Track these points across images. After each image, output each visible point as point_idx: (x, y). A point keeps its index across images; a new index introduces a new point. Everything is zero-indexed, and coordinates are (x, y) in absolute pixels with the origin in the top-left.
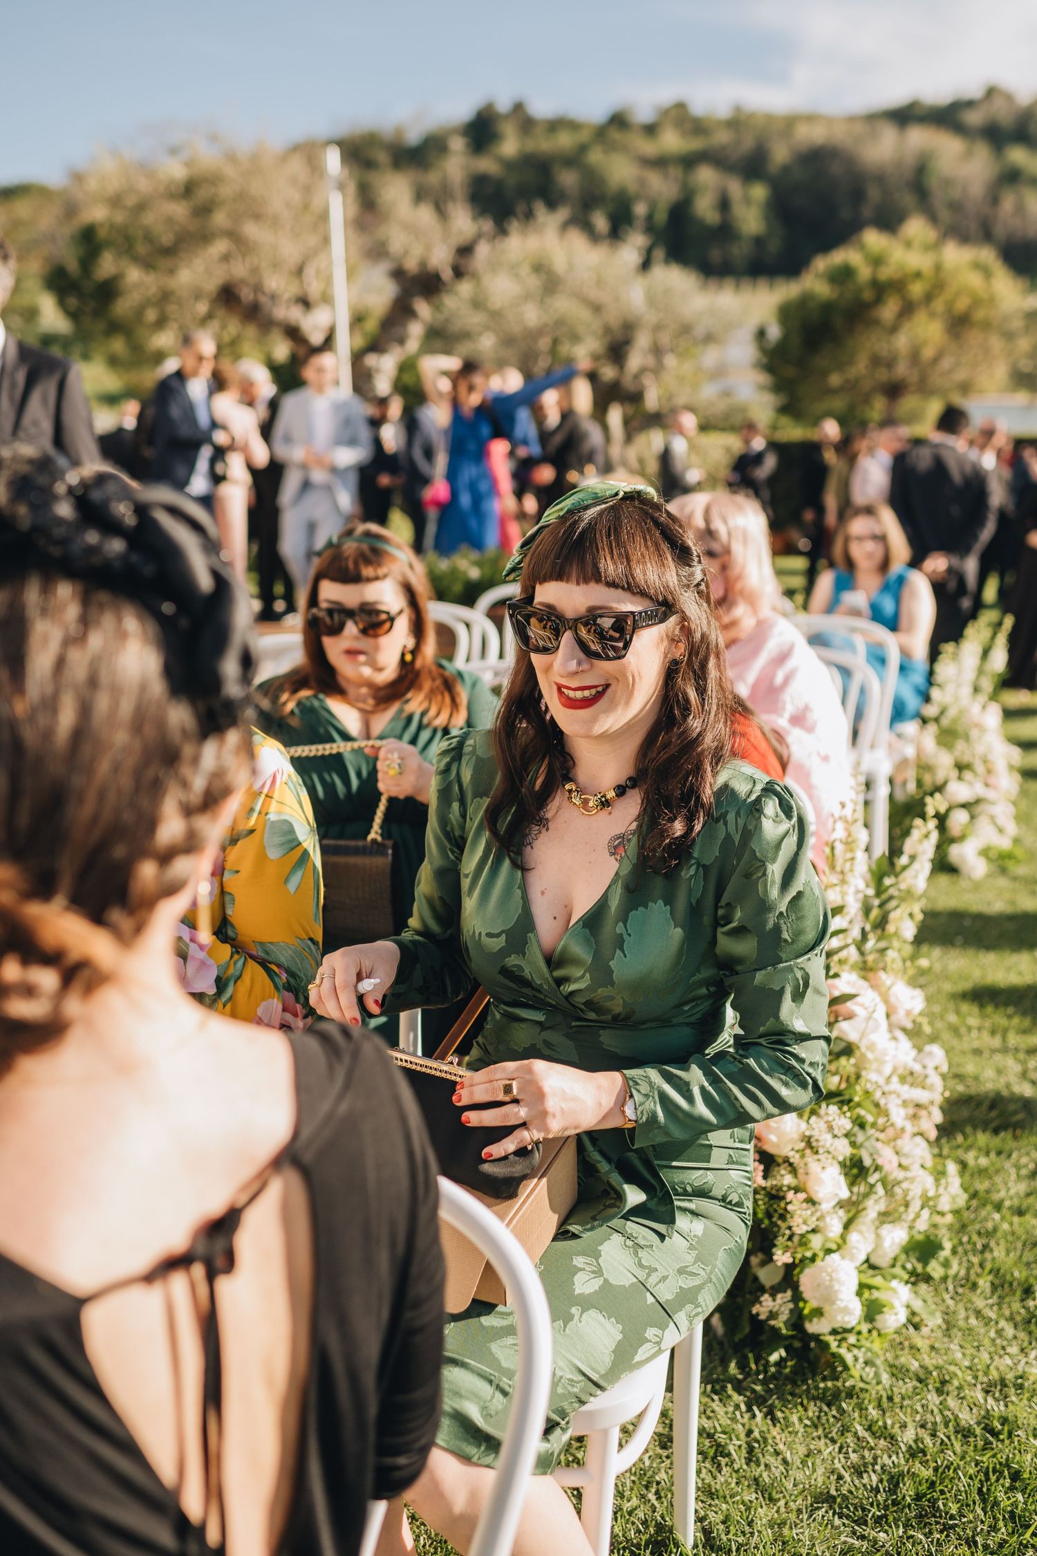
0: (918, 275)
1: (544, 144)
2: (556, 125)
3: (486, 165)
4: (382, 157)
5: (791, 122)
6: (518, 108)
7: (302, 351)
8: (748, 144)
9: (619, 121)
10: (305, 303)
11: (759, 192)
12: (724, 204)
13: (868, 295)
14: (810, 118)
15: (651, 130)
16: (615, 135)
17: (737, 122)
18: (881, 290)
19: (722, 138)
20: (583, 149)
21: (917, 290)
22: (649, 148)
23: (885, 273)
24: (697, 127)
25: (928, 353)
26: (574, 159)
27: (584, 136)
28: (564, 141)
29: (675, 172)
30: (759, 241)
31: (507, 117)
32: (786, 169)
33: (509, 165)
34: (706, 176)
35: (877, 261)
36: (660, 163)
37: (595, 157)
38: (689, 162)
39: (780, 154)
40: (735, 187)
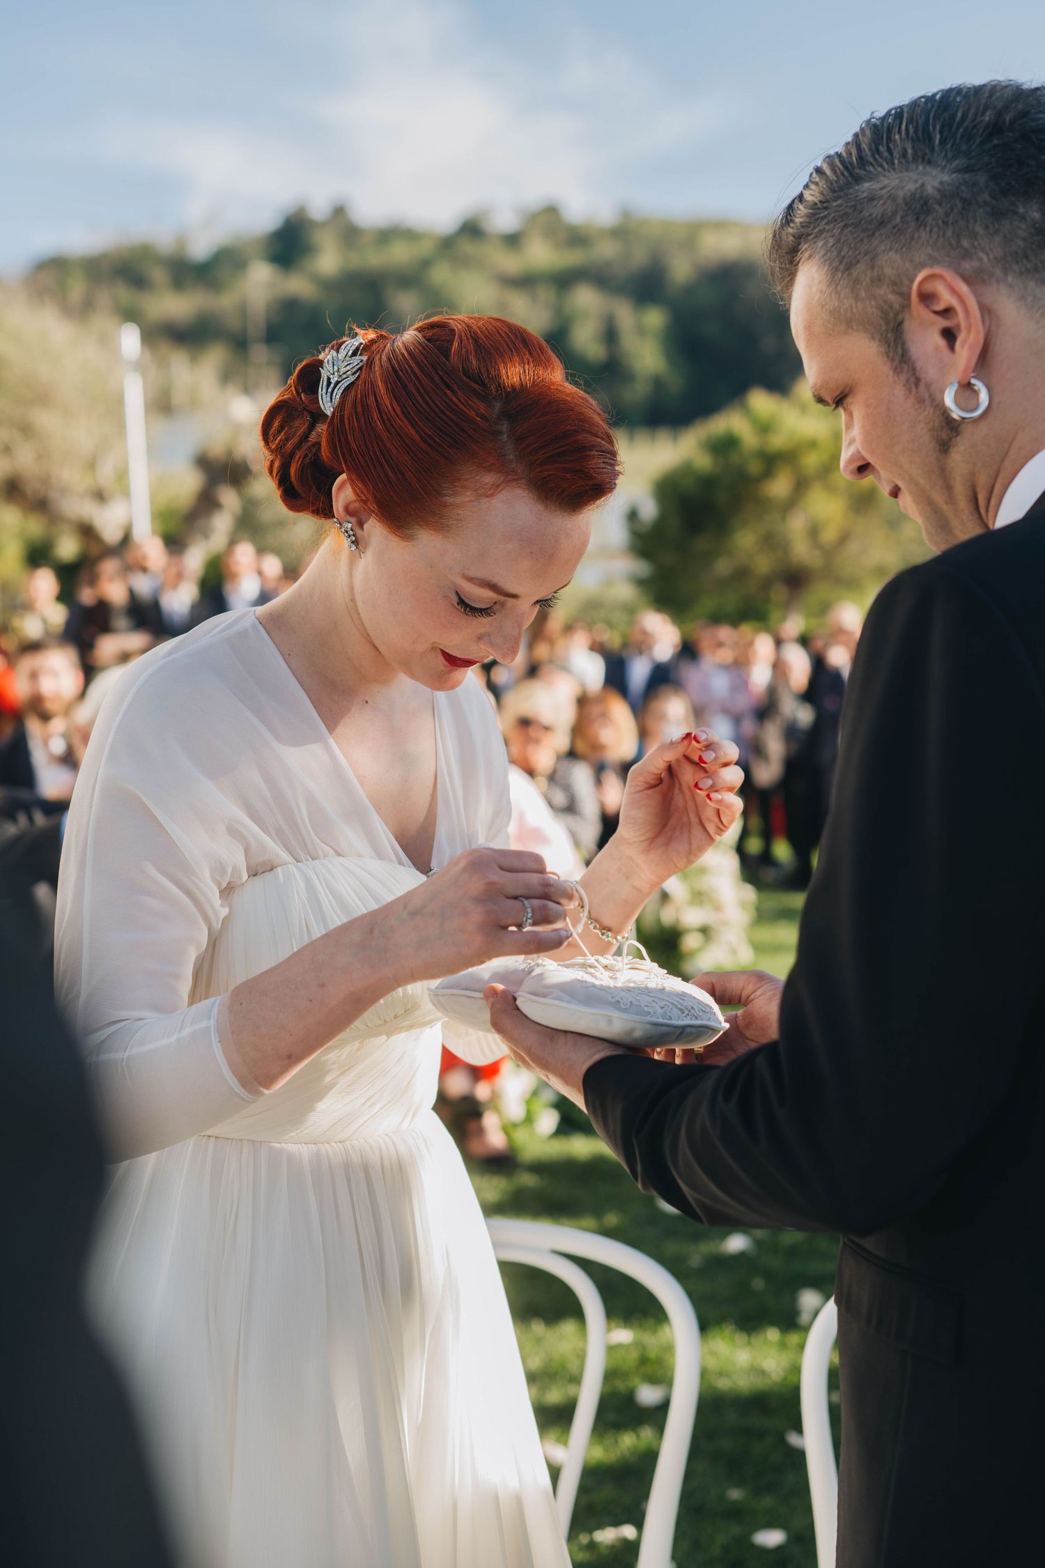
0: (813, 444)
1: (374, 259)
2: (388, 235)
3: (298, 285)
4: (159, 275)
5: (694, 229)
6: (339, 212)
7: (94, 550)
8: (640, 257)
9: (472, 229)
10: (100, 496)
11: (655, 318)
12: (610, 335)
13: (754, 467)
14: (720, 225)
15: (513, 240)
16: (467, 247)
17: (623, 231)
18: (772, 461)
19: (607, 250)
20: (425, 264)
21: (811, 461)
22: (511, 263)
23: (778, 441)
24: (576, 237)
25: (829, 535)
26: (412, 278)
27: (425, 248)
28: (400, 254)
29: (546, 294)
30: (657, 383)
31: (324, 224)
32: (689, 290)
33: (328, 285)
34: (586, 299)
35: (765, 428)
36: (525, 282)
37: (441, 274)
38: (564, 281)
39: (681, 270)
40: (625, 314)
